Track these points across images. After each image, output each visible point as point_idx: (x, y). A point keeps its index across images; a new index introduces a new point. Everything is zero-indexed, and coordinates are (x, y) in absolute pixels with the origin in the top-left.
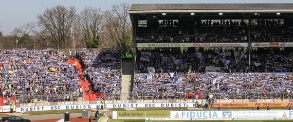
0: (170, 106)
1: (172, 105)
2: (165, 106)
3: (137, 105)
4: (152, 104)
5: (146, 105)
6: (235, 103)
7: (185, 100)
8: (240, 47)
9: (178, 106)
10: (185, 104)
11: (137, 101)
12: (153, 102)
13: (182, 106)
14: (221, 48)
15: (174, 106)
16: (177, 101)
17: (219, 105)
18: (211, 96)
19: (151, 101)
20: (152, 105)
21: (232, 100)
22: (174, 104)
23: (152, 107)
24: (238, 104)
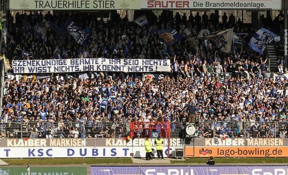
0: (89, 154)
1: (95, 152)
2: (77, 155)
3: (7, 151)
4: (45, 150)
5: (30, 152)
6: (248, 148)
7: (127, 141)
8: (263, 10)
9: (109, 154)
10: (126, 150)
11: (9, 142)
12: (48, 144)
13: (120, 154)
14: (217, 11)
15: (101, 155)
16: (108, 141)
17: (210, 152)
18: (191, 130)
19: (43, 141)
20: (44, 152)
21: (241, 141)
22: (100, 150)
23: (45, 156)
24: (257, 151)
